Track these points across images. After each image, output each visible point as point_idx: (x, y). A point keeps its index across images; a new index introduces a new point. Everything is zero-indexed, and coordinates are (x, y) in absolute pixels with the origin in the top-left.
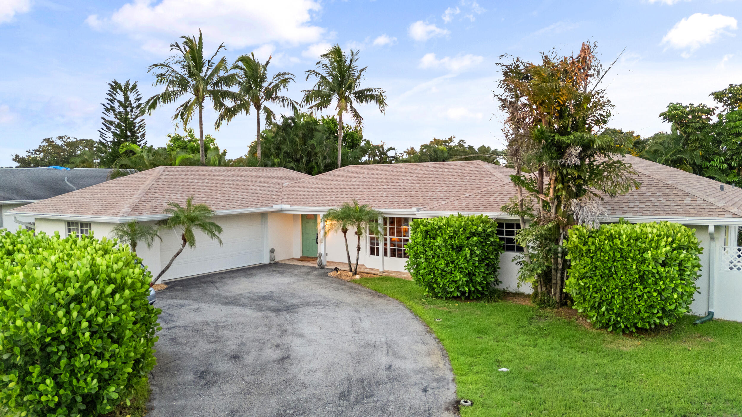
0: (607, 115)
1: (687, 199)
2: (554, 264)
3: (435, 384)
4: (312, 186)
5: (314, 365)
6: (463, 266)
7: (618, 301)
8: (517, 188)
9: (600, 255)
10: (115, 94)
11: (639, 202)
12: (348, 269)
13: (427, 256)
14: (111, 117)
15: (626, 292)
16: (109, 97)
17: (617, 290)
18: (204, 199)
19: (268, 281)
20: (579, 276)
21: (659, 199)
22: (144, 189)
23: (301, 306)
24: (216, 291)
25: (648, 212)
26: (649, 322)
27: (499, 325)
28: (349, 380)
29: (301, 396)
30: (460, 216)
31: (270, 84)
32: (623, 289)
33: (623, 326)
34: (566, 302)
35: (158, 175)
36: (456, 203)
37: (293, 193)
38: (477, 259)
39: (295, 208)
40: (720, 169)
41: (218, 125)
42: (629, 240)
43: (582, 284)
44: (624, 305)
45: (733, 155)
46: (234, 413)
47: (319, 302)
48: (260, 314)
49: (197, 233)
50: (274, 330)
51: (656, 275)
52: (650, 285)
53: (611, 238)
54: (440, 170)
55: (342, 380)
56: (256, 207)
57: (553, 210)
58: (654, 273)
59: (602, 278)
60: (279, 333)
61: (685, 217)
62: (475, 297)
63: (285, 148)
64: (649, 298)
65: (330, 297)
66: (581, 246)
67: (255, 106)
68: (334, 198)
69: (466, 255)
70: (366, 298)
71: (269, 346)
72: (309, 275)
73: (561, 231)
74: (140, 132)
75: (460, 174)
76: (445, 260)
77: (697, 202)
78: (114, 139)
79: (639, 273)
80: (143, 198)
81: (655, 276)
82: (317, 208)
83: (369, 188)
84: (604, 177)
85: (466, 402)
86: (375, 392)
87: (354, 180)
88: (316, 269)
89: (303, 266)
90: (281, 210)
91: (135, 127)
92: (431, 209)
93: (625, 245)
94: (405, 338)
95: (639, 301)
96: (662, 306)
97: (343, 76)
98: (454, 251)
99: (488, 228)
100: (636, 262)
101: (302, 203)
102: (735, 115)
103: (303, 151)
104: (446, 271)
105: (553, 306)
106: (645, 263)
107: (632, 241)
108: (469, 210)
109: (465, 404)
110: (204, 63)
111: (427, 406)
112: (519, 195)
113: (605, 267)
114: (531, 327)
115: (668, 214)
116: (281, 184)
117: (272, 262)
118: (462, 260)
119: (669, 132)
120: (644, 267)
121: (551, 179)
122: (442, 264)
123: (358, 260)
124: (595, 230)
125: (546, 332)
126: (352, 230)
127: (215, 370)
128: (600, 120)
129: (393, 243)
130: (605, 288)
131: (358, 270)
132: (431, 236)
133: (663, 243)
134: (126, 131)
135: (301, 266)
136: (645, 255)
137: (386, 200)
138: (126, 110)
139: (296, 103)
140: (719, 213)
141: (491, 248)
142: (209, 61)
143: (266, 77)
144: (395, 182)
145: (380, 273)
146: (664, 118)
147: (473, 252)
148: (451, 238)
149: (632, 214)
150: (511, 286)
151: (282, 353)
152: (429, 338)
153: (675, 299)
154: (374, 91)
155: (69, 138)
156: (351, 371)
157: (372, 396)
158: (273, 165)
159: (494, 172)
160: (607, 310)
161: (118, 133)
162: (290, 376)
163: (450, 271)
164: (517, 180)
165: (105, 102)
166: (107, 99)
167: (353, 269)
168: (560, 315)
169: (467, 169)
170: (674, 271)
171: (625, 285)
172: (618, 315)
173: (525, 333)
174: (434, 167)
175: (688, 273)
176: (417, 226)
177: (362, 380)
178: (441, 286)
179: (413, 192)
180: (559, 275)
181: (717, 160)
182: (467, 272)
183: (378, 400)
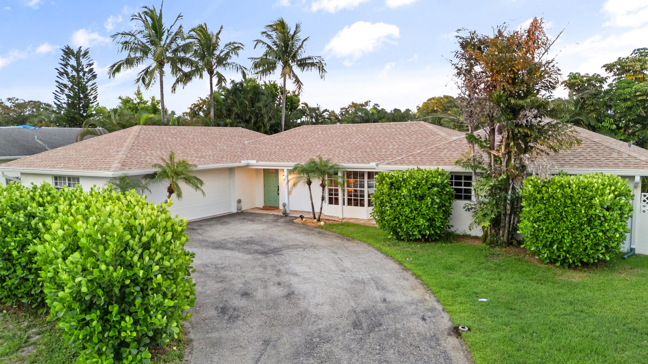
0: (555, 82)
1: (614, 154)
2: (503, 210)
3: (429, 314)
4: (272, 143)
5: (318, 299)
6: (425, 213)
7: (567, 241)
8: (471, 145)
9: (553, 201)
10: (68, 60)
11: (573, 156)
12: (312, 215)
13: (392, 204)
14: (65, 81)
15: (574, 233)
16: (63, 62)
17: (567, 231)
18: (181, 155)
19: (243, 228)
20: (533, 220)
21: (590, 154)
22: (128, 147)
23: (283, 249)
24: (200, 237)
25: (582, 165)
26: (593, 258)
27: (462, 262)
28: (355, 311)
29: (320, 327)
30: (419, 170)
31: (221, 52)
32: (572, 230)
33: (571, 261)
34: (512, 242)
35: (137, 134)
36: (411, 158)
37: (256, 150)
38: (436, 206)
39: (261, 163)
40: (610, 129)
41: (174, 89)
42: (579, 189)
43: (536, 226)
44: (573, 244)
45: (621, 117)
46: (267, 343)
47: (297, 245)
48: (250, 256)
49: (183, 185)
50: (269, 270)
51: (602, 218)
52: (596, 226)
53: (562, 187)
54: (388, 130)
55: (348, 311)
56: (227, 163)
57: (504, 164)
58: (600, 216)
59: (554, 221)
60: (275, 272)
61: (615, 169)
62: (434, 239)
63: (236, 110)
64: (595, 237)
65: (304, 241)
66: (536, 195)
67: (208, 72)
68: (295, 154)
69: (427, 203)
70: (338, 241)
71: (272, 284)
72: (277, 222)
73: (511, 181)
74: (92, 94)
75: (407, 133)
76: (409, 208)
77: (623, 156)
78: (68, 100)
79: (587, 216)
80: (129, 155)
81: (600, 219)
82: (282, 163)
83: (326, 145)
84: (549, 136)
85: (464, 328)
86: (382, 322)
87: (310, 139)
88: (281, 217)
89: (269, 214)
90: (248, 165)
91: (87, 90)
92: (389, 164)
93: (575, 193)
94: (387, 275)
95: (586, 240)
96: (606, 244)
97: (287, 46)
98: (417, 200)
99: (445, 180)
100: (584, 207)
101: (266, 159)
102: (623, 84)
103: (252, 112)
104: (409, 217)
105: (501, 246)
106: (592, 208)
107: (581, 189)
108: (424, 164)
109: (464, 329)
110: (164, 32)
111: (431, 332)
112: (472, 152)
113: (556, 212)
114: (489, 264)
115: (600, 167)
116: (242, 142)
117: (239, 211)
118: (424, 208)
119: (567, 98)
120: (591, 212)
121: (503, 137)
122: (407, 210)
123: (321, 208)
124: (548, 180)
125: (504, 268)
126: (316, 183)
127: (233, 305)
128: (549, 86)
129: (350, 193)
130: (557, 230)
131: (321, 218)
132: (396, 187)
133: (608, 191)
134: (79, 93)
135: (266, 214)
136: (593, 202)
137: (345, 156)
138: (78, 74)
139: (245, 68)
140: (644, 166)
141: (447, 196)
142: (168, 31)
143: (218, 45)
144: (349, 140)
145: (340, 219)
146: (565, 86)
147: (433, 201)
148: (414, 188)
149: (569, 166)
150: (459, 229)
151: (286, 290)
152: (408, 275)
153: (617, 238)
154: (314, 59)
155: (17, 100)
156: (353, 304)
157: (381, 324)
158: (226, 125)
159: (437, 132)
160: (557, 247)
161: (72, 95)
162: (302, 309)
163: (413, 217)
164: (472, 139)
165: (59, 67)
166: (61, 64)
167: (317, 217)
168: (509, 253)
169: (412, 129)
170: (616, 214)
171: (574, 227)
172: (567, 252)
173: (486, 269)
174: (382, 127)
175: (626, 216)
176: (383, 178)
177: (366, 312)
178: (405, 230)
179: (368, 149)
180: (507, 219)
181: (607, 122)
182: (428, 218)
183: (387, 329)
